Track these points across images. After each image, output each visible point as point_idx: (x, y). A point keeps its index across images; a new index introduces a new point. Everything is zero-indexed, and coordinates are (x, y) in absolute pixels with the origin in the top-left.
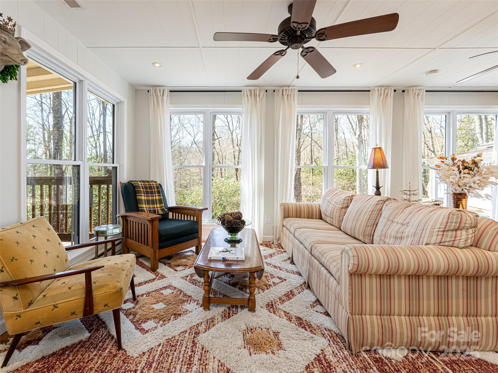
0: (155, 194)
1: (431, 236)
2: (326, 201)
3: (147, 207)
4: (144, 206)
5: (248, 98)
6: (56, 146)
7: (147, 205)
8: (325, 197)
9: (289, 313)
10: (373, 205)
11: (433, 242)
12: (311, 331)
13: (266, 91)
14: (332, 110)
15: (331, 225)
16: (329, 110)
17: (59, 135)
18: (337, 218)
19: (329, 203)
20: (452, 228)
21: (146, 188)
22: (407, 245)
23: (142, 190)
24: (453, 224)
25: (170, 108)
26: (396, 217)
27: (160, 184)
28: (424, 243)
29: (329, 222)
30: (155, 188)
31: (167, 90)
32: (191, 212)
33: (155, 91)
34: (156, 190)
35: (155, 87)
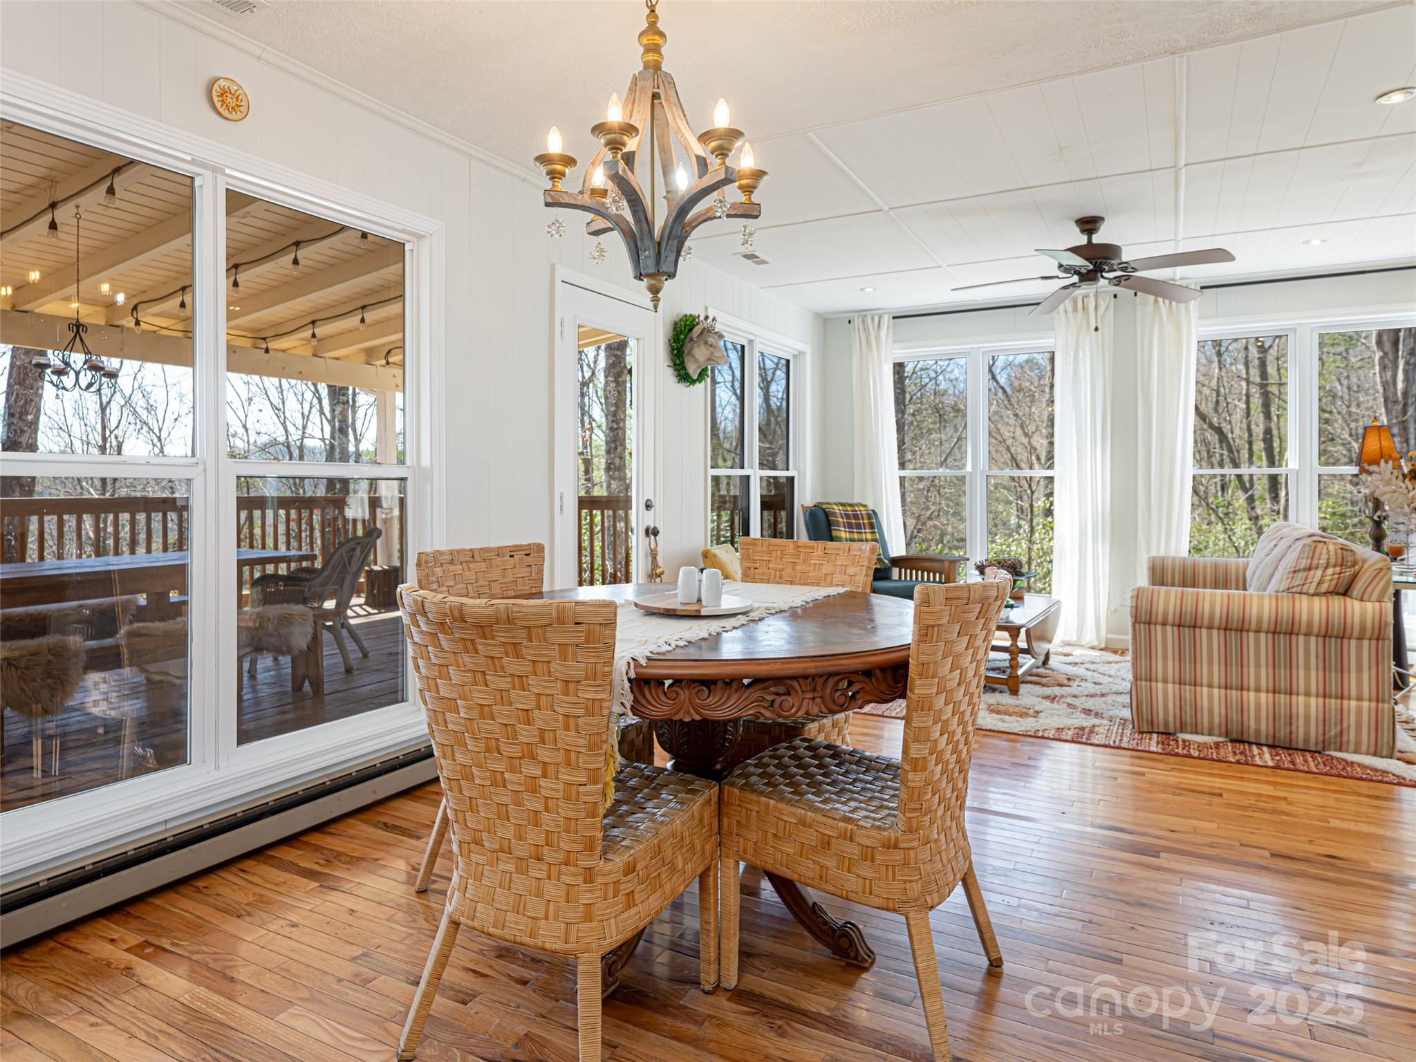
0: (865, 529)
5: (1067, 316)
6: (613, 421)
13: (1115, 296)
16: (1299, 324)
17: (619, 392)
21: (847, 516)
23: (841, 520)
27: (873, 511)
30: (865, 517)
31: (886, 316)
32: (935, 565)
33: (863, 322)
34: (866, 521)
35: (862, 313)
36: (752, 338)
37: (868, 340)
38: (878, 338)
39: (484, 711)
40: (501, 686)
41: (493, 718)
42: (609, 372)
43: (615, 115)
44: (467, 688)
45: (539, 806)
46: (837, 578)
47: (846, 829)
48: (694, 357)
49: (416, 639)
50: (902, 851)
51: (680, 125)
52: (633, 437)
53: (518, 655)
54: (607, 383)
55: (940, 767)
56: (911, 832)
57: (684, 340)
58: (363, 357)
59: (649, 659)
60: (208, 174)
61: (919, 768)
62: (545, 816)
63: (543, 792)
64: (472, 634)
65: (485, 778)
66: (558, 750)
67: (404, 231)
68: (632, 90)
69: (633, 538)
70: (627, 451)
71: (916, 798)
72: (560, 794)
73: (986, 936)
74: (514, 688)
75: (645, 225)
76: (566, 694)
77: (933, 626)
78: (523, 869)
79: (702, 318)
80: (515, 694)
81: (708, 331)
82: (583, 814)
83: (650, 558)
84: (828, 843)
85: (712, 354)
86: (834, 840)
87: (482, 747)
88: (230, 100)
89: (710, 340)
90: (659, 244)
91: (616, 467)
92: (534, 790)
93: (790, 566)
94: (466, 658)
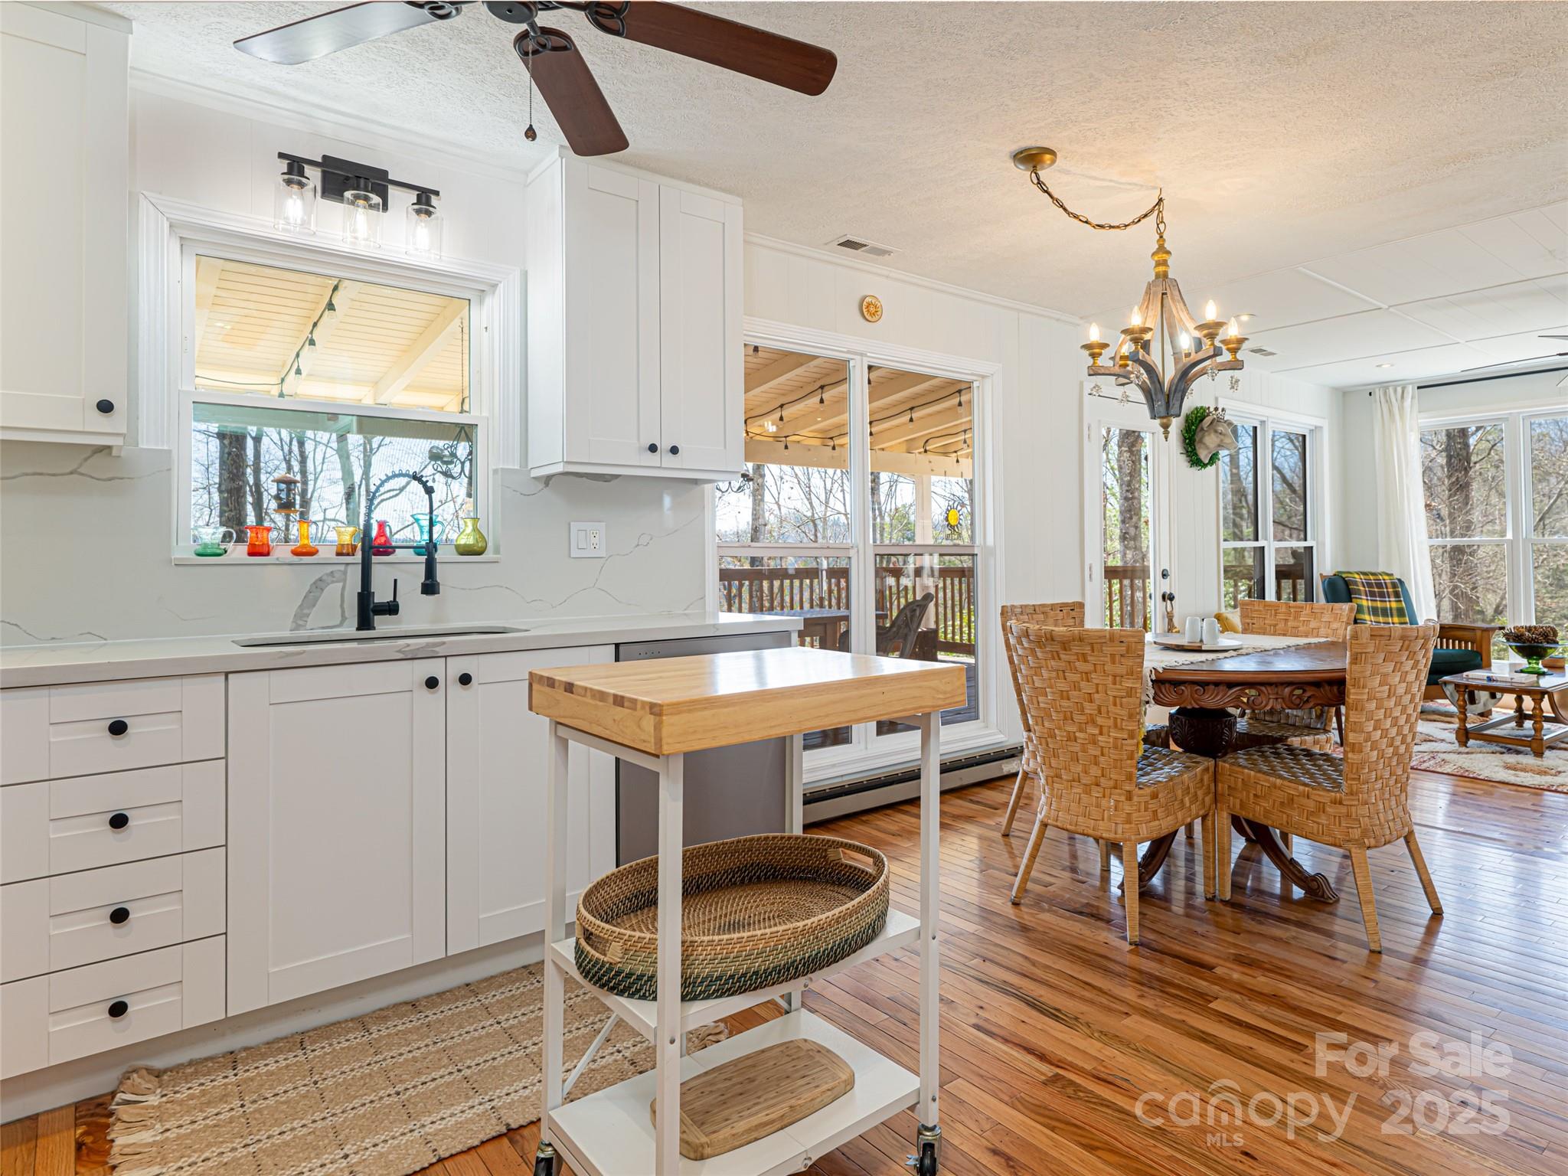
0: (1389, 598)
4: (1367, 618)
6: (1127, 491)
17: (1133, 462)
21: (1370, 585)
23: (1362, 588)
27: (1399, 580)
30: (1389, 585)
31: (1410, 387)
32: (1467, 634)
33: (1385, 393)
34: (1390, 590)
35: (1384, 385)
36: (1264, 419)
37: (1390, 411)
38: (1401, 409)
39: (1064, 695)
40: (1075, 679)
41: (1069, 699)
42: (1123, 442)
43: (1136, 320)
44: (1053, 681)
45: (1098, 753)
46: (1322, 631)
47: (1304, 791)
48: (1204, 444)
49: (1020, 653)
50: (1346, 807)
51: (1182, 316)
52: (1149, 504)
53: (1086, 661)
54: (1121, 453)
55: (1376, 753)
56: (1352, 794)
57: (1195, 431)
58: (904, 447)
59: (1164, 669)
60: (858, 358)
61: (1356, 750)
62: (1102, 759)
63: (1101, 744)
64: (1057, 647)
65: (1062, 736)
66: (1109, 718)
67: (972, 374)
68: (1148, 292)
69: (1151, 603)
70: (1143, 520)
71: (1354, 771)
72: (1111, 745)
73: (1429, 890)
74: (1082, 680)
75: (1158, 385)
76: (1115, 684)
77: (1361, 653)
78: (1088, 792)
79: (1212, 409)
80: (1083, 684)
81: (1218, 420)
82: (1125, 757)
83: (1167, 620)
84: (1292, 800)
85: (1222, 441)
86: (1295, 798)
87: (1061, 716)
88: (872, 309)
89: (1220, 429)
90: (1168, 396)
91: (1130, 536)
92: (1095, 742)
93: (1283, 622)
94: (1053, 663)
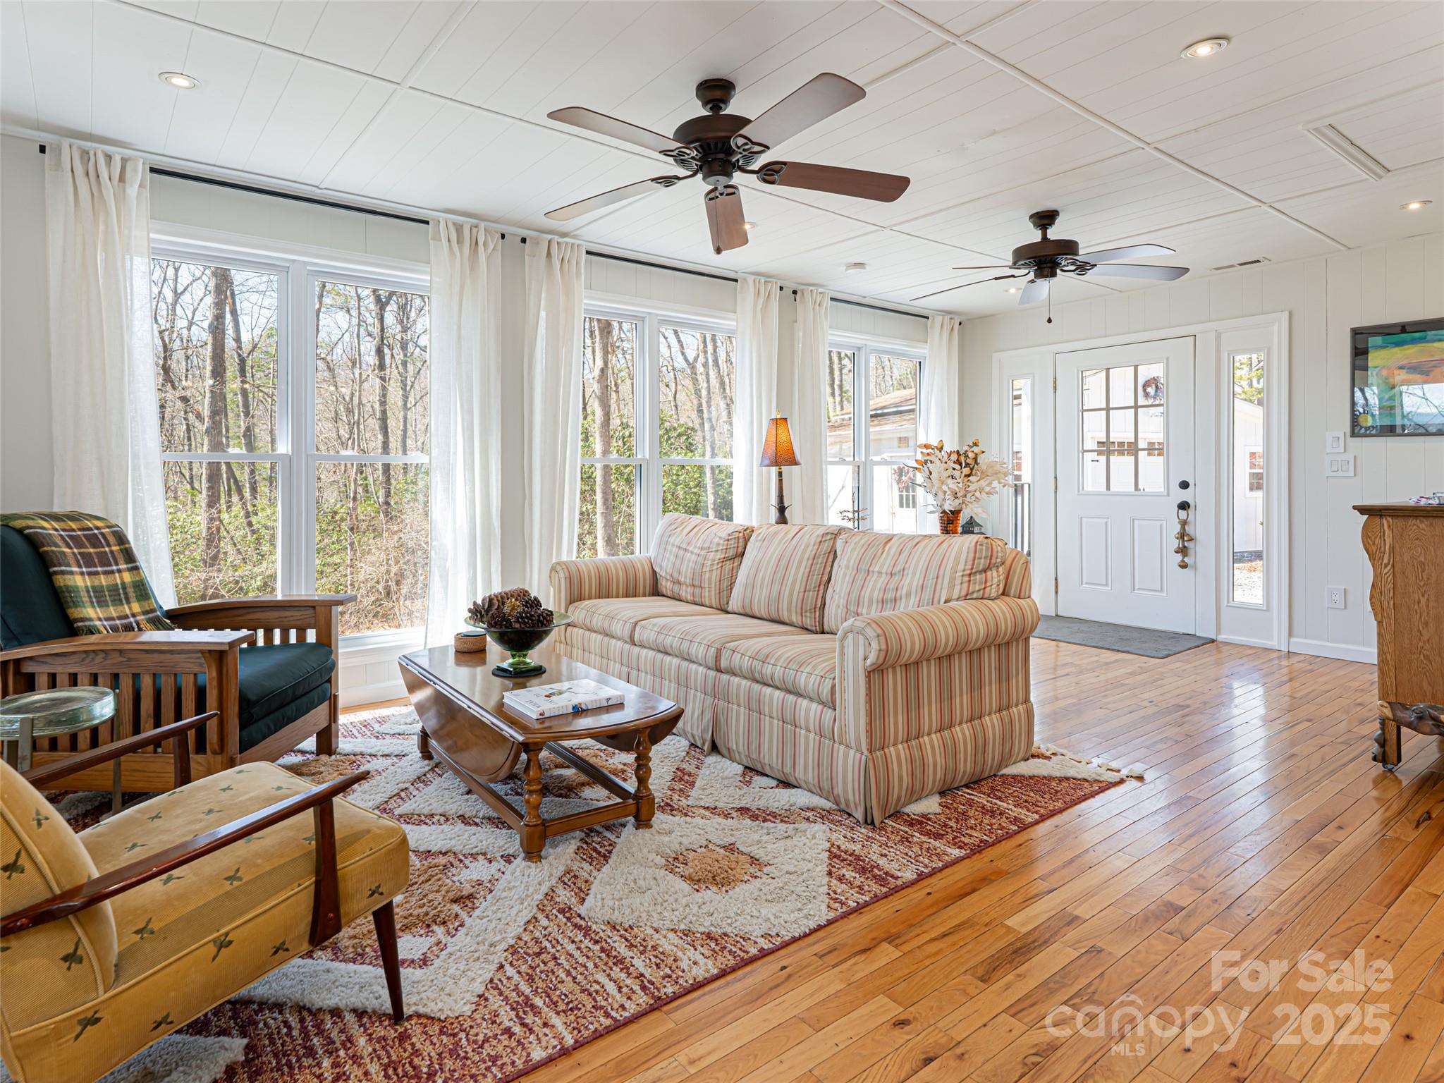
0: (117, 564)
1: (951, 587)
2: (669, 547)
3: (101, 616)
4: (90, 613)
5: (450, 246)
7: (98, 610)
8: (665, 539)
9: (716, 808)
10: (812, 543)
11: (956, 595)
12: (782, 821)
13: (503, 236)
14: (657, 315)
15: (695, 603)
16: (650, 313)
18: (713, 585)
19: (681, 552)
20: (981, 568)
21: (77, 541)
22: (910, 608)
23: (66, 550)
24: (982, 561)
25: (152, 236)
26: (875, 561)
27: (119, 527)
28: (943, 600)
29: (689, 598)
34: (115, 549)
